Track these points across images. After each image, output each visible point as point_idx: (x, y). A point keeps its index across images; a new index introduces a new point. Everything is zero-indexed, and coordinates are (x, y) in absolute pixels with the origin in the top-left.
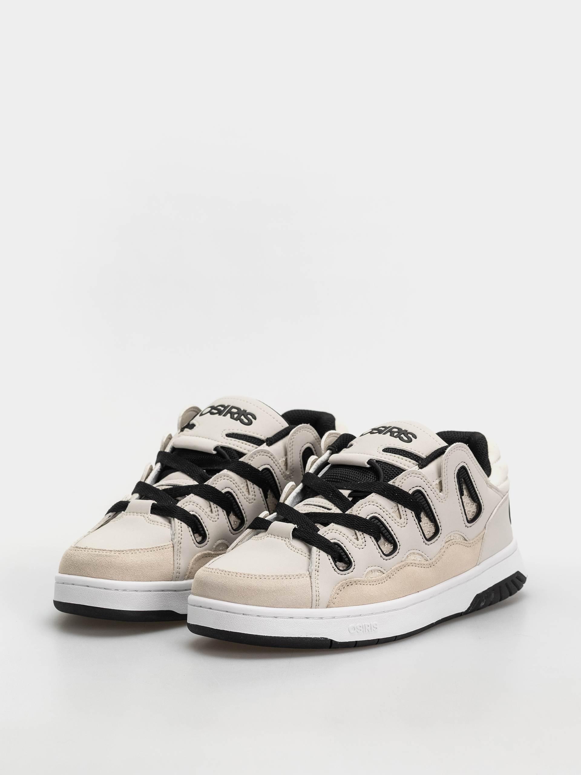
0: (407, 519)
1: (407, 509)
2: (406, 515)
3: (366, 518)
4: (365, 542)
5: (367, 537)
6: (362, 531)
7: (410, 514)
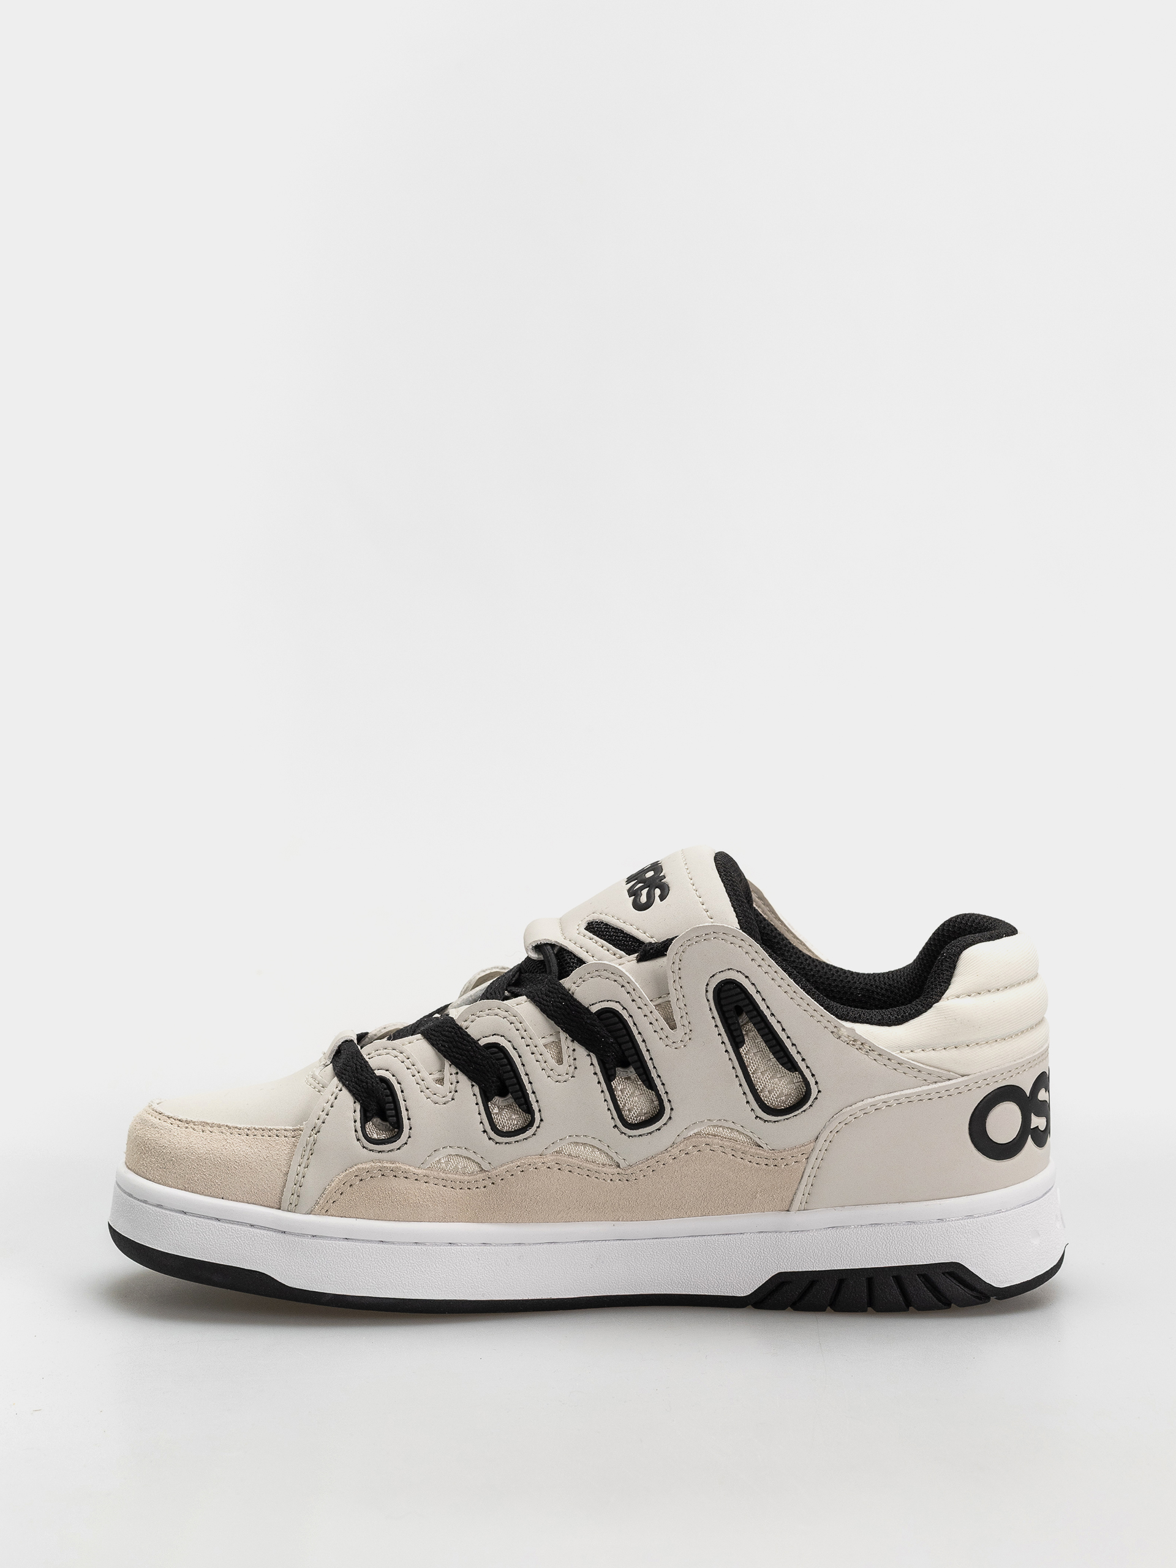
0: (576, 1068)
1: (576, 1045)
2: (575, 1059)
3: (479, 1040)
4: (456, 1091)
5: (464, 1082)
6: (457, 1066)
7: (586, 1062)
